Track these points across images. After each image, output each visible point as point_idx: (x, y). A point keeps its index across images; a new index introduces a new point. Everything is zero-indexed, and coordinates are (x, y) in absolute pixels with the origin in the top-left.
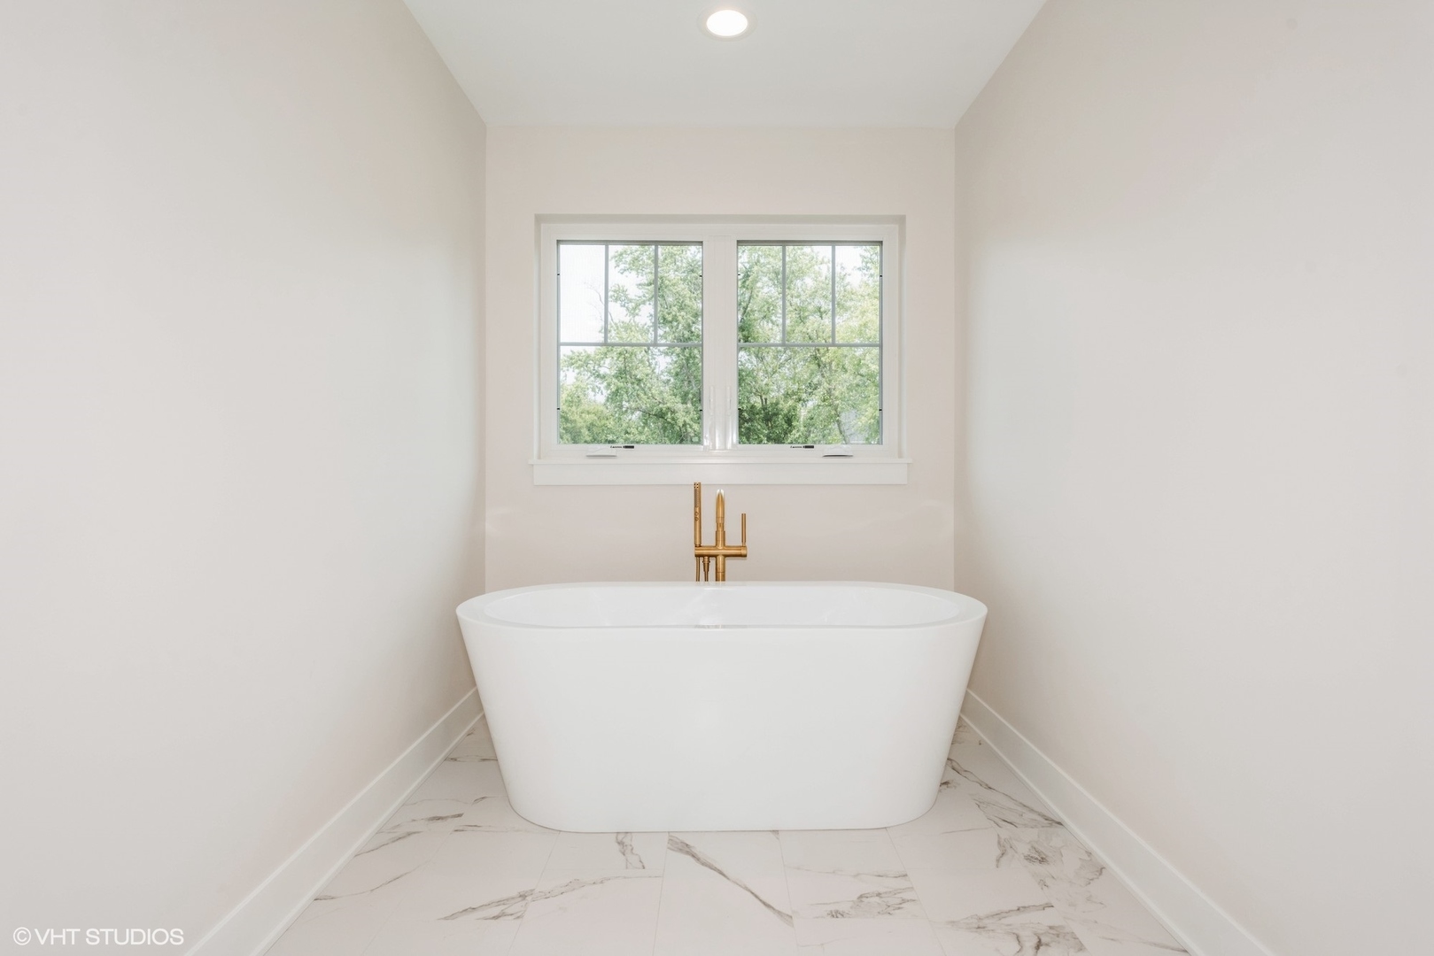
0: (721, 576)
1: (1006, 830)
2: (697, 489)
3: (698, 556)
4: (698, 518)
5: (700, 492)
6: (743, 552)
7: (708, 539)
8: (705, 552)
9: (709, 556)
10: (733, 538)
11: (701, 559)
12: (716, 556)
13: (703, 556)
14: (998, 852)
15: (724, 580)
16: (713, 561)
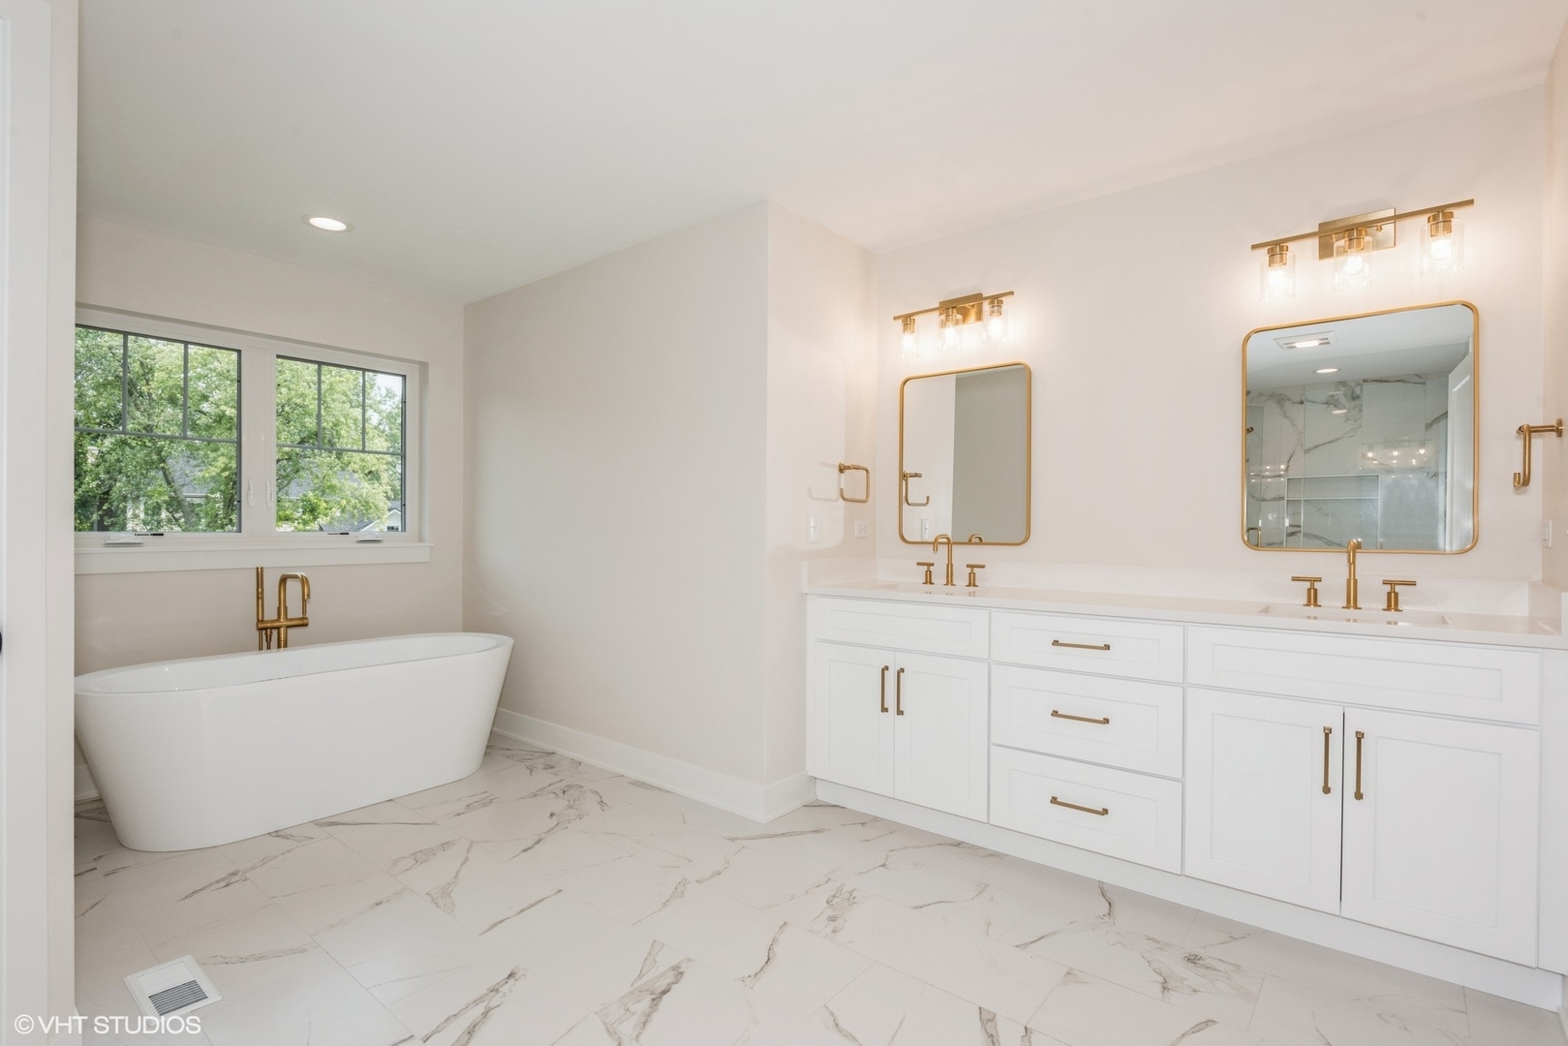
0: (282, 644)
1: (528, 763)
2: (260, 574)
3: (260, 629)
4: (260, 596)
5: (262, 576)
6: (305, 621)
7: (270, 614)
8: (269, 625)
9: (272, 628)
10: (294, 612)
11: (264, 632)
12: (278, 628)
13: (266, 629)
14: (529, 771)
15: (286, 646)
16: (275, 632)
